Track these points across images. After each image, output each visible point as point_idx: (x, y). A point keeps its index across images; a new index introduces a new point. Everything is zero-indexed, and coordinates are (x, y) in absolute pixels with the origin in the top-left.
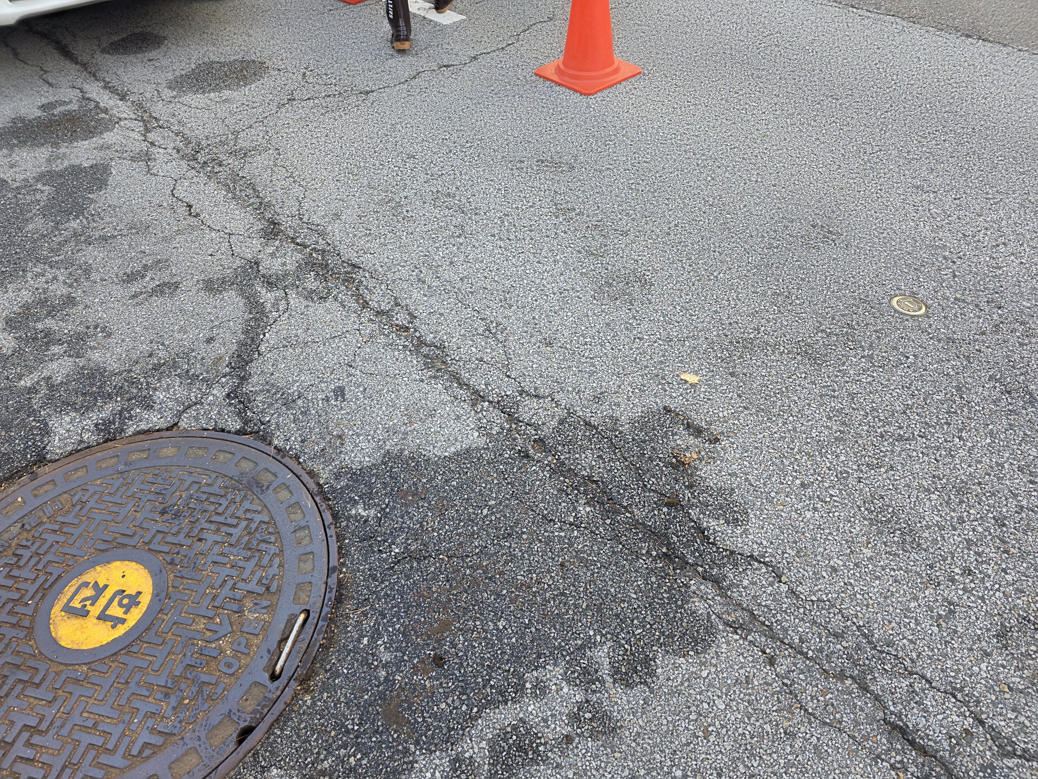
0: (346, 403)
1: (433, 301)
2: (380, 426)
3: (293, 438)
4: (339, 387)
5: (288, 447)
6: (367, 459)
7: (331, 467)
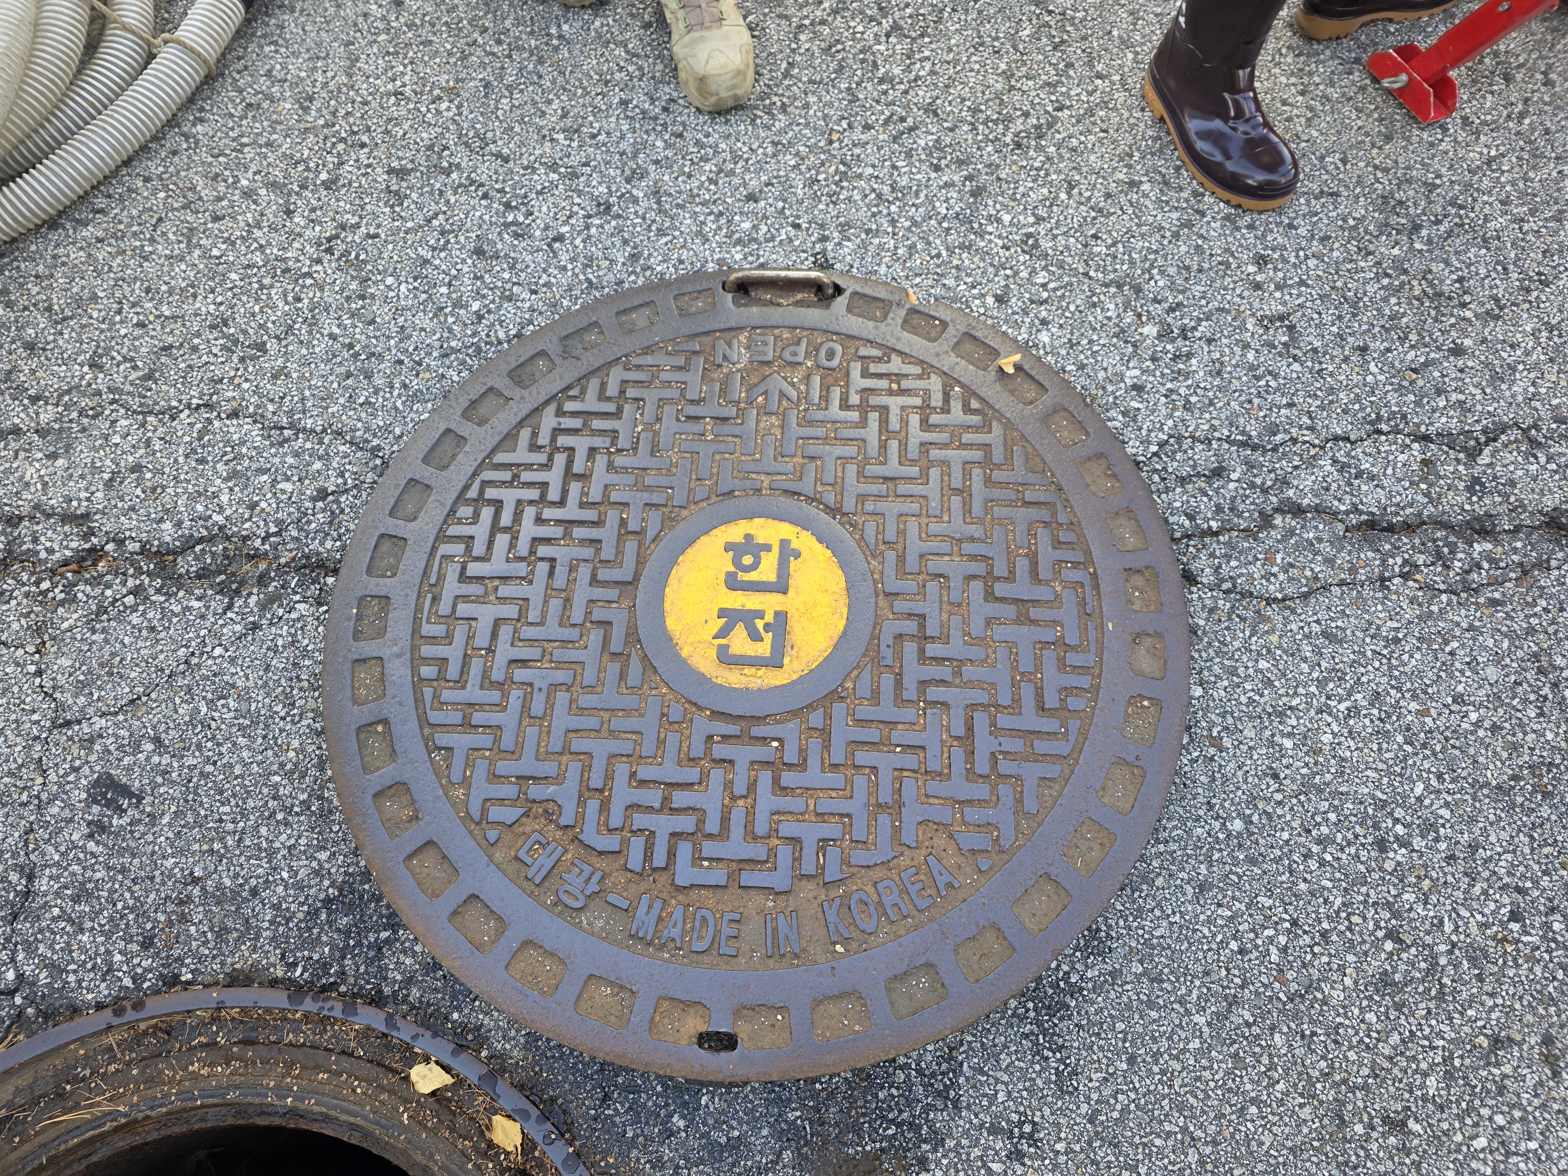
0: (148, 799)
1: (83, 453)
2: (277, 778)
3: (118, 958)
4: (96, 783)
5: (128, 982)
6: (323, 856)
7: (265, 934)
